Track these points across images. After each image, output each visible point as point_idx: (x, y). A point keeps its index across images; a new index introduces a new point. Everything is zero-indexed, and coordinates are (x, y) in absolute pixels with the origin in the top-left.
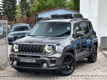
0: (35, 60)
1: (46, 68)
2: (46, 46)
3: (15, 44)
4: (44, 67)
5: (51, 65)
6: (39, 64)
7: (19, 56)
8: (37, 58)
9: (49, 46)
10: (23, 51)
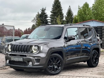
0: (22, 58)
1: (31, 66)
2: (33, 46)
3: (10, 45)
4: (30, 65)
5: (36, 64)
6: (26, 63)
7: (10, 55)
8: (24, 56)
9: (35, 46)
10: (14, 51)
